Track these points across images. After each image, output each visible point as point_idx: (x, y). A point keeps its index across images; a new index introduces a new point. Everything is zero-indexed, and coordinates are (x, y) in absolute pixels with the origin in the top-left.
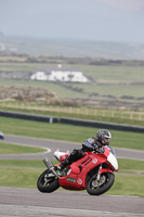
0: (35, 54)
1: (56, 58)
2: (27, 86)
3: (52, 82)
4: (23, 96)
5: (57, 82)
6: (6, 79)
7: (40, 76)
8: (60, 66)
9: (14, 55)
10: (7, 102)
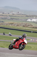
0: (28, 15)
1: (34, 16)
2: (26, 23)
3: (32, 22)
4: (25, 25)
5: (34, 22)
6: (21, 21)
7: (29, 20)
8: (34, 18)
9: (23, 15)
10: (21, 27)
